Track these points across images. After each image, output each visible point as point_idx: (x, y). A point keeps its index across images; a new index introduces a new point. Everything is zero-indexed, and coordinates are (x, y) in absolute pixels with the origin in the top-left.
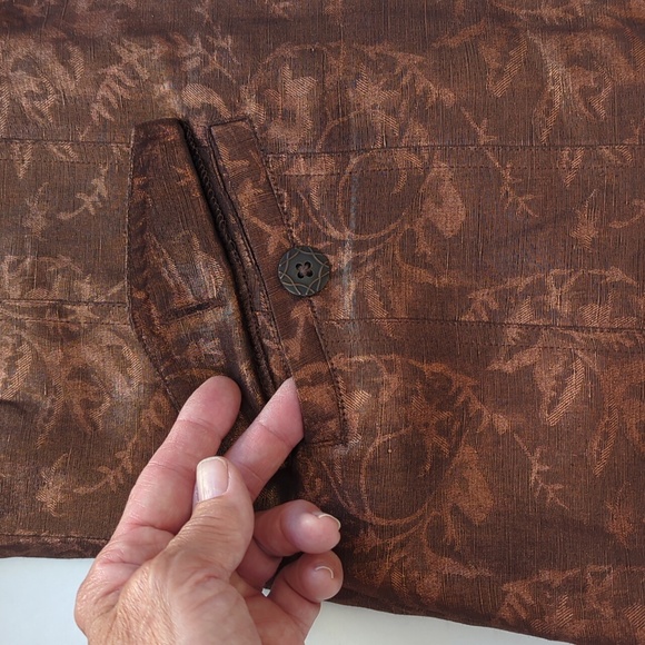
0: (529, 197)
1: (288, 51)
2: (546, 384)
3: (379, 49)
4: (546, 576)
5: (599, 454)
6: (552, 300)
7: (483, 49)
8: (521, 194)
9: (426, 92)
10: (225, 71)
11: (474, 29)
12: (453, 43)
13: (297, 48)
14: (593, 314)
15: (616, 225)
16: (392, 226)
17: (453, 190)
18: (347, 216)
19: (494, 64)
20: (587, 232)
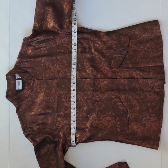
1: (122, 93)
2: (147, 125)
3: (131, 93)
4: (147, 142)
6: (147, 117)
8: (144, 107)
9: (135, 97)
10: (116, 95)
11: (140, 91)
14: (151, 118)
15: (153, 110)
16: (132, 109)
17: (138, 106)
18: (128, 108)
19: (142, 95)
20: (150, 111)
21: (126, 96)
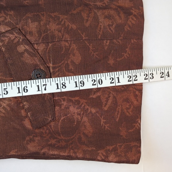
0: (97, 53)
1: (29, 15)
2: (104, 100)
3: (55, 14)
4: (108, 148)
5: (117, 116)
7: (82, 14)
8: (95, 52)
9: (68, 25)
10: (12, 21)
11: (80, 8)
12: (75, 12)
13: (32, 14)
15: (118, 60)
16: (62, 62)
17: (77, 52)
18: (50, 60)
19: (86, 18)
20: (111, 61)
21: (42, 23)
